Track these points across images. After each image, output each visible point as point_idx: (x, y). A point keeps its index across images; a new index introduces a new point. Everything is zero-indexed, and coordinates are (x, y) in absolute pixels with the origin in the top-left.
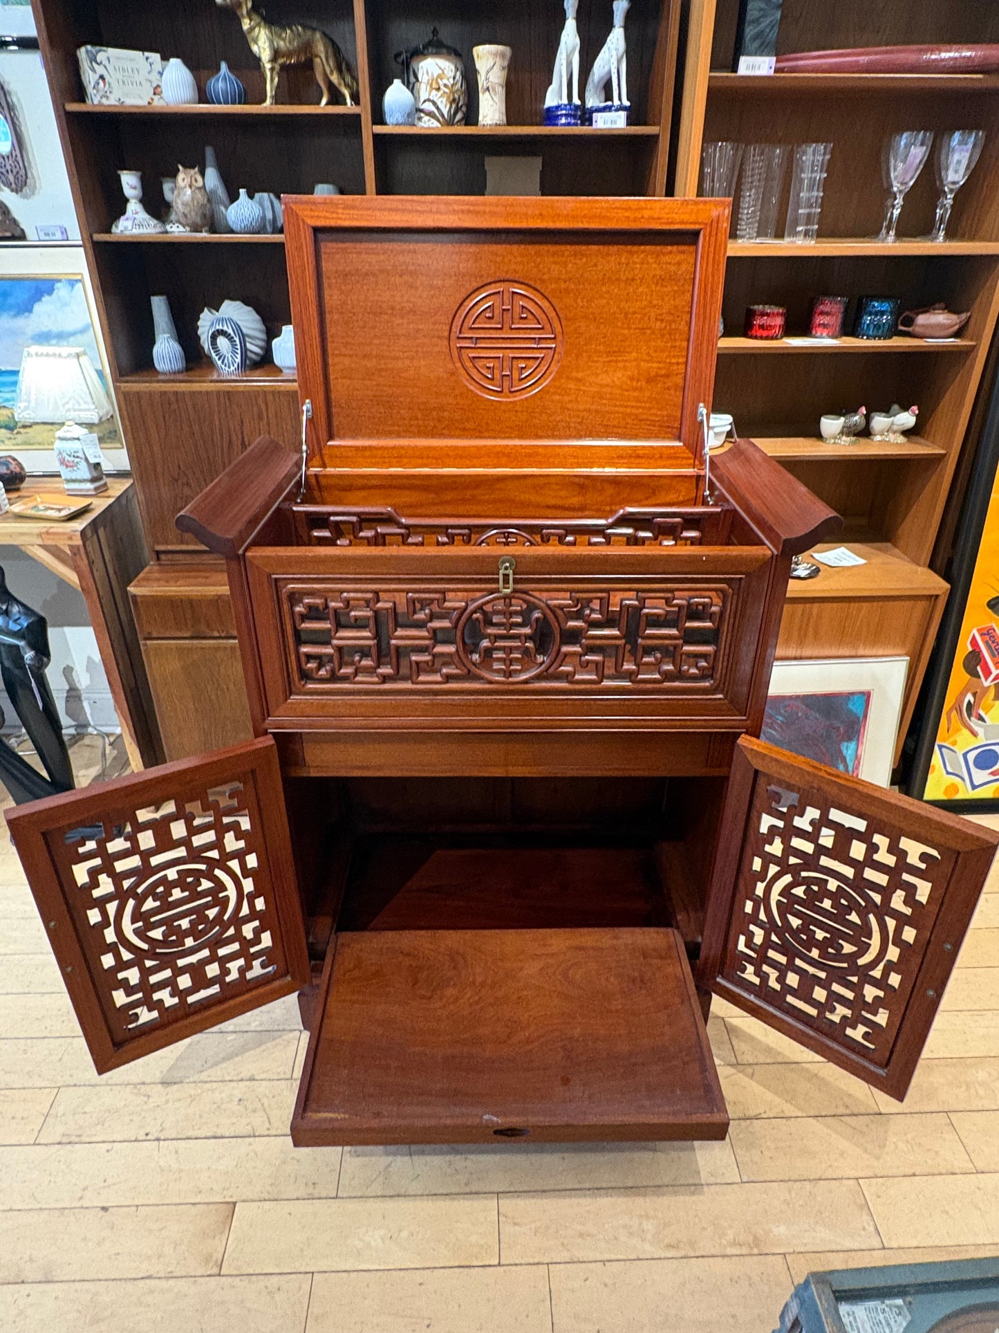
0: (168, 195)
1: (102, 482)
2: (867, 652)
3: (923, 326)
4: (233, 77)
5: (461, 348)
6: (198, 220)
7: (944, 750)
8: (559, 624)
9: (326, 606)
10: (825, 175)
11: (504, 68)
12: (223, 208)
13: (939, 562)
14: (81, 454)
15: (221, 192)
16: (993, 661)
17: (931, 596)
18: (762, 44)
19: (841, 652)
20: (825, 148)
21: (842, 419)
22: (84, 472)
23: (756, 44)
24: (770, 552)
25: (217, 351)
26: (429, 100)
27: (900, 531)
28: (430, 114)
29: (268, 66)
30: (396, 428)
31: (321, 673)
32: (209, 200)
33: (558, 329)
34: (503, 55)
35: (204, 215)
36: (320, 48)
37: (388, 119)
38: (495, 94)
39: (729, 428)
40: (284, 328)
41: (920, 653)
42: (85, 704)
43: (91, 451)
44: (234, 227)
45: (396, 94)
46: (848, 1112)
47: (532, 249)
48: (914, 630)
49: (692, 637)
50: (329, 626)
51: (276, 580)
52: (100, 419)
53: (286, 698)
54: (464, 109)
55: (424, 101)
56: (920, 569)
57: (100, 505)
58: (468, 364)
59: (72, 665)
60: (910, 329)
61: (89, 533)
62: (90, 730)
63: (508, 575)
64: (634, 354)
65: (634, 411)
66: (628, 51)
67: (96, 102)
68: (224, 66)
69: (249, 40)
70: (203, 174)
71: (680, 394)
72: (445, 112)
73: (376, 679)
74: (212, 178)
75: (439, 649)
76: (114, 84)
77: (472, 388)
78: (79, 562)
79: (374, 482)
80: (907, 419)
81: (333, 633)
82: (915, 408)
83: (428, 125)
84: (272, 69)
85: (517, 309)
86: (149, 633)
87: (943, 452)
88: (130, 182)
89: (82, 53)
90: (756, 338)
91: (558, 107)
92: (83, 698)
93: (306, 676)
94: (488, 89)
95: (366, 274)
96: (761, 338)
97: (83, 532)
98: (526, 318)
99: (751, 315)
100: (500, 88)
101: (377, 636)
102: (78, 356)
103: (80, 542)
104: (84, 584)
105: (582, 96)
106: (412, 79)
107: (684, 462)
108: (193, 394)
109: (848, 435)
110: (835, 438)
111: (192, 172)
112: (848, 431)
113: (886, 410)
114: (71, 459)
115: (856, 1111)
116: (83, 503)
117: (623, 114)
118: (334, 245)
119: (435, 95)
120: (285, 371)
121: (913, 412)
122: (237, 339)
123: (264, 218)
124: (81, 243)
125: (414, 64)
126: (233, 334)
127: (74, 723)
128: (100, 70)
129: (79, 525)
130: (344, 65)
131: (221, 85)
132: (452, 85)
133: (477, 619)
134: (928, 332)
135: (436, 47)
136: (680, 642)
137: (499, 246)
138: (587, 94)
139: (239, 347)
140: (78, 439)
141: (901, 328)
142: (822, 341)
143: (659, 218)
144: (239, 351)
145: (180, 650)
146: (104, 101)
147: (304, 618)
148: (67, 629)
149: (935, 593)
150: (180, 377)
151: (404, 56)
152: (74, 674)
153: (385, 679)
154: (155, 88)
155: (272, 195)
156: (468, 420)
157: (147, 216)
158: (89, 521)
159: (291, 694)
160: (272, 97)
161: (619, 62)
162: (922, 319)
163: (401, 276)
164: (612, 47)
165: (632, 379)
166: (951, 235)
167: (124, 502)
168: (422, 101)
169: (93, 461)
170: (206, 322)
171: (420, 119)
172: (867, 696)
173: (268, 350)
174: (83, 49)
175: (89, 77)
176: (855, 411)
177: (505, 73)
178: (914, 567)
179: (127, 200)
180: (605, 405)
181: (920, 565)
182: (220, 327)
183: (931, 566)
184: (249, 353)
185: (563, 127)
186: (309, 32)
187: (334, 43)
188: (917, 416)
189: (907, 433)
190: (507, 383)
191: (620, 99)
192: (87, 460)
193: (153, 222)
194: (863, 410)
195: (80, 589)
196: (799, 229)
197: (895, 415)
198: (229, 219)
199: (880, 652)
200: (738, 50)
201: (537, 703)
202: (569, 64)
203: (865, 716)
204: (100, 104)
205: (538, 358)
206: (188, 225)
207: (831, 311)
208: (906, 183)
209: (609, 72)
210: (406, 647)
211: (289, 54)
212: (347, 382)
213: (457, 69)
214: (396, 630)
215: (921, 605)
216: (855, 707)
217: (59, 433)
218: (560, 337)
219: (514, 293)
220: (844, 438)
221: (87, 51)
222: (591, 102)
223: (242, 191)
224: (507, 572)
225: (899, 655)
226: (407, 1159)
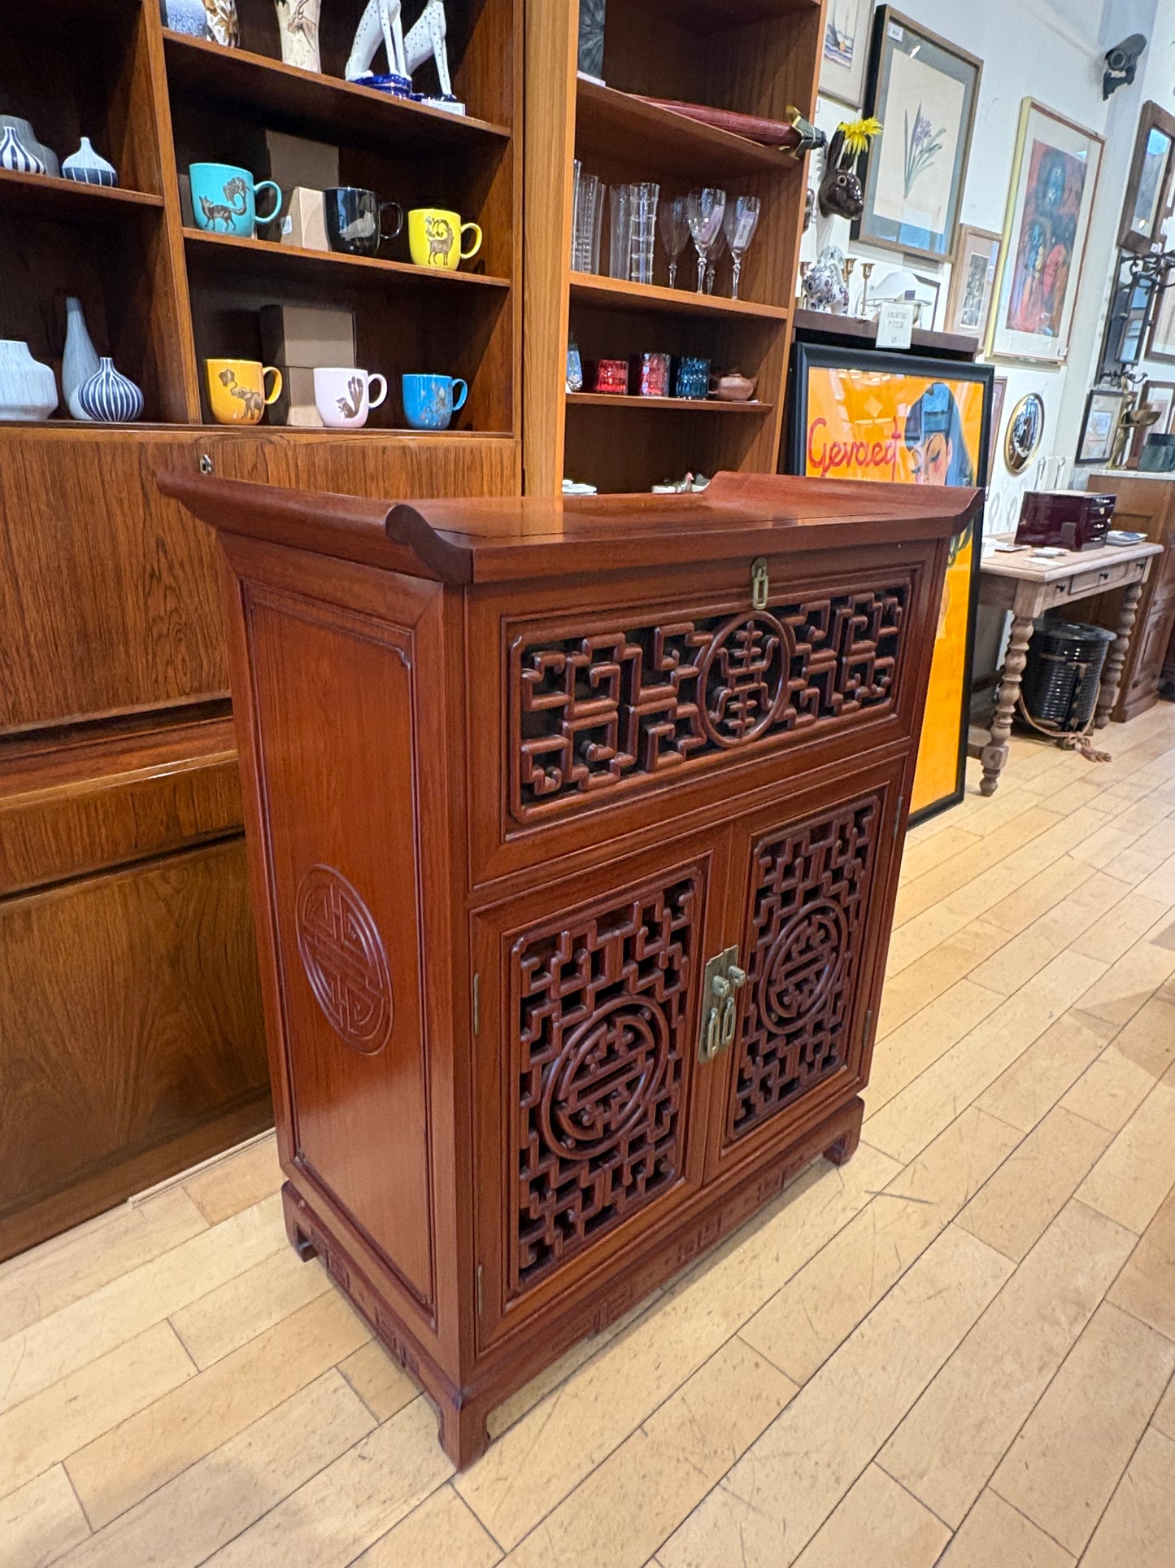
8: (791, 650)
10: (656, 219)
18: (592, 64)
23: (588, 61)
31: (547, 783)
37: (171, 21)
38: (312, 36)
49: (882, 647)
50: (566, 698)
53: (500, 842)
60: (715, 391)
73: (611, 776)
75: (682, 710)
81: (567, 711)
93: (528, 794)
94: (302, 27)
100: (316, 30)
101: (619, 704)
119: (209, 19)
132: (231, 13)
134: (730, 394)
136: (874, 655)
142: (653, 396)
147: (536, 689)
153: (622, 772)
164: (434, 22)
194: (689, 475)
202: (391, 28)
208: (707, 242)
209: (431, 53)
210: (649, 714)
214: (639, 691)
226: (752, 1515)
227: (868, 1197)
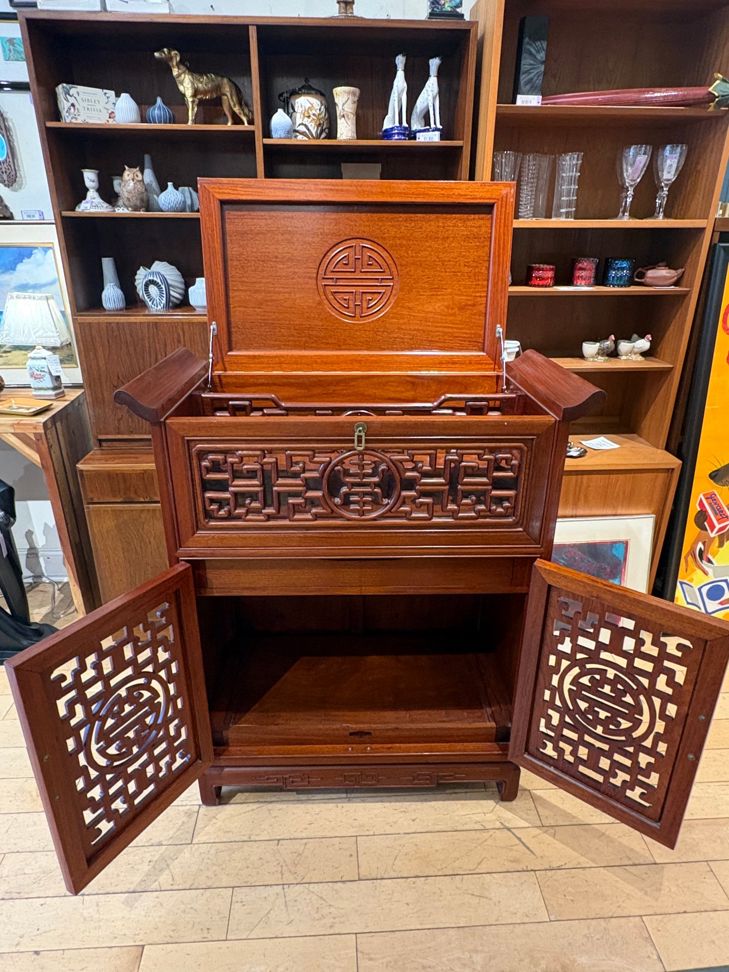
0: (117, 188)
1: (61, 391)
2: (624, 512)
3: (651, 278)
4: (164, 106)
5: (325, 285)
6: (138, 203)
7: (684, 585)
8: (400, 475)
9: (226, 462)
10: (579, 174)
11: (354, 102)
12: (155, 196)
13: (674, 445)
14: (46, 370)
15: (155, 185)
16: (716, 518)
17: (669, 469)
18: (532, 87)
19: (604, 512)
20: (578, 157)
21: (598, 344)
22: (48, 382)
23: (528, 87)
24: (553, 419)
25: (149, 295)
26: (302, 124)
27: (643, 425)
28: (303, 133)
29: (190, 100)
30: (278, 343)
31: (220, 513)
32: (146, 190)
33: (395, 273)
34: (354, 94)
35: (142, 200)
36: (227, 89)
37: (274, 134)
38: (349, 119)
39: (517, 349)
40: (197, 279)
41: (663, 511)
42: (41, 560)
43: (54, 367)
44: (163, 208)
45: (279, 119)
46: (630, 863)
47: (376, 216)
48: (657, 496)
49: (498, 484)
50: (227, 476)
51: (188, 441)
52: (62, 343)
53: (194, 533)
54: (327, 130)
55: (300, 125)
56: (659, 451)
57: (59, 406)
58: (331, 297)
59: (31, 529)
60: (643, 280)
61: (50, 425)
62: (44, 579)
63: (361, 436)
64: (449, 290)
65: (450, 330)
66: (440, 93)
67: (68, 121)
68: (159, 100)
69: (178, 82)
70: (142, 172)
71: (482, 318)
72: (314, 133)
73: (262, 518)
74: (149, 176)
75: (310, 494)
76: (81, 109)
77: (333, 314)
78: (41, 446)
79: (262, 381)
80: (644, 344)
81: (230, 482)
82: (649, 336)
83: (301, 139)
84: (193, 102)
85: (366, 258)
86: (92, 499)
87: (671, 366)
88: (90, 177)
89: (60, 89)
90: (535, 286)
91: (392, 129)
92: (39, 555)
93: (209, 515)
94: (344, 116)
95: (258, 234)
96: (539, 286)
97: (45, 424)
98: (371, 265)
99: (530, 270)
100: (352, 116)
101: (263, 484)
102: (47, 298)
103: (42, 431)
104: (44, 464)
105: (409, 121)
106: (291, 111)
107: (487, 366)
108: (130, 324)
109: (602, 356)
110: (593, 357)
111: (134, 170)
112: (602, 352)
113: (628, 338)
114: (39, 373)
115: (637, 862)
116: (46, 404)
117: (438, 133)
118: (235, 213)
119: (306, 121)
120: (197, 309)
121: (648, 339)
122: (163, 287)
123: (185, 202)
124: (54, 221)
125: (292, 101)
126: (160, 283)
127: (32, 574)
128: (72, 100)
129: (42, 419)
130: (242, 101)
131: (156, 112)
132: (319, 114)
133: (339, 470)
134: (656, 282)
135: (307, 90)
136: (490, 487)
137: (352, 214)
138: (412, 122)
139: (164, 292)
140: (45, 358)
141: (637, 280)
142: (582, 288)
143: (465, 195)
144: (165, 295)
145: (114, 511)
146: (74, 121)
147: (208, 470)
148: (30, 503)
149: (672, 467)
150: (121, 313)
151: (285, 95)
152: (33, 537)
153: (269, 517)
154: (111, 114)
155: (190, 188)
156: (330, 337)
157: (101, 201)
158: (50, 416)
159: (198, 529)
160: (193, 120)
161: (434, 98)
162: (650, 273)
163: (282, 235)
164: (429, 89)
165: (448, 307)
166: (667, 216)
167: (76, 405)
168: (297, 125)
169: (54, 374)
170: (142, 276)
171: (296, 137)
172: (626, 544)
173: (186, 295)
174: (60, 86)
175: (64, 104)
176: (607, 338)
177: (355, 105)
178: (655, 449)
179: (87, 190)
180: (429, 326)
181: (658, 448)
182: (151, 278)
183: (667, 449)
184: (172, 298)
185: (396, 141)
186: (219, 79)
187: (236, 87)
188: (651, 341)
189: (644, 354)
190: (359, 311)
191: (435, 124)
192: (50, 373)
193: (105, 205)
194: (613, 337)
195: (40, 466)
196: (563, 210)
197: (634, 342)
198: (159, 202)
199: (634, 512)
200: (516, 91)
201: (383, 535)
202: (400, 100)
203: (625, 559)
204: (71, 123)
205: (380, 293)
206: (130, 207)
207: (587, 268)
208: (635, 180)
209: (428, 106)
210: (284, 492)
211: (205, 92)
212: (242, 309)
213: (322, 104)
214: (277, 480)
215: (662, 476)
216: (618, 552)
217: (32, 354)
218: (396, 278)
219: (363, 247)
220: (600, 357)
221: (63, 87)
222: (415, 126)
223: (170, 184)
224: (360, 434)
225: (648, 514)
226: (283, 907)
227: (498, 825)
